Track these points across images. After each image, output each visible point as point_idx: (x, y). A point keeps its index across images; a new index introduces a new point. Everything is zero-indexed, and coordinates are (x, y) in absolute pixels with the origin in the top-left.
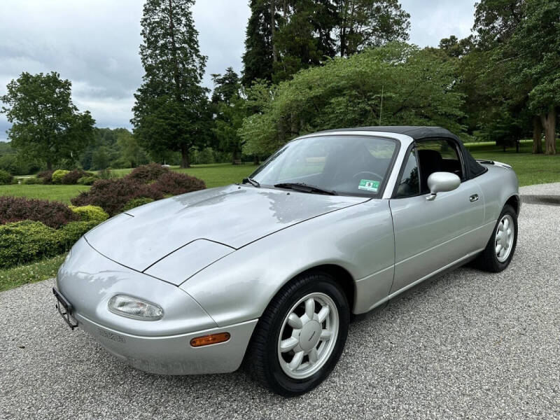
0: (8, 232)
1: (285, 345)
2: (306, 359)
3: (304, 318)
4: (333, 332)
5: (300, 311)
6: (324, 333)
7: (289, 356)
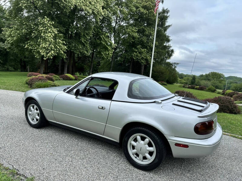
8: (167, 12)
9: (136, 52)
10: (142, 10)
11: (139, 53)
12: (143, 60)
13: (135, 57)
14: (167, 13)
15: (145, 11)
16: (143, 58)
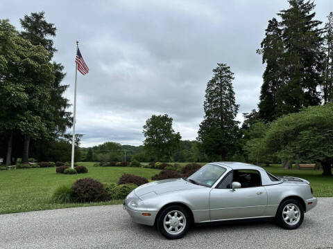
0: (125, 187)
1: (167, 223)
2: (173, 230)
3: (173, 217)
4: (184, 225)
5: (173, 215)
6: (181, 224)
7: (168, 226)
8: (61, 68)
9: (24, 121)
10: (31, 62)
11: (29, 122)
12: (36, 133)
13: (23, 128)
14: (61, 70)
15: (36, 64)
16: (35, 130)
